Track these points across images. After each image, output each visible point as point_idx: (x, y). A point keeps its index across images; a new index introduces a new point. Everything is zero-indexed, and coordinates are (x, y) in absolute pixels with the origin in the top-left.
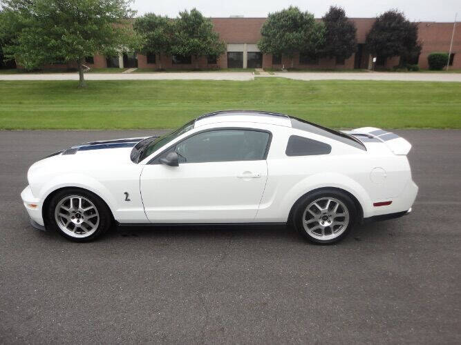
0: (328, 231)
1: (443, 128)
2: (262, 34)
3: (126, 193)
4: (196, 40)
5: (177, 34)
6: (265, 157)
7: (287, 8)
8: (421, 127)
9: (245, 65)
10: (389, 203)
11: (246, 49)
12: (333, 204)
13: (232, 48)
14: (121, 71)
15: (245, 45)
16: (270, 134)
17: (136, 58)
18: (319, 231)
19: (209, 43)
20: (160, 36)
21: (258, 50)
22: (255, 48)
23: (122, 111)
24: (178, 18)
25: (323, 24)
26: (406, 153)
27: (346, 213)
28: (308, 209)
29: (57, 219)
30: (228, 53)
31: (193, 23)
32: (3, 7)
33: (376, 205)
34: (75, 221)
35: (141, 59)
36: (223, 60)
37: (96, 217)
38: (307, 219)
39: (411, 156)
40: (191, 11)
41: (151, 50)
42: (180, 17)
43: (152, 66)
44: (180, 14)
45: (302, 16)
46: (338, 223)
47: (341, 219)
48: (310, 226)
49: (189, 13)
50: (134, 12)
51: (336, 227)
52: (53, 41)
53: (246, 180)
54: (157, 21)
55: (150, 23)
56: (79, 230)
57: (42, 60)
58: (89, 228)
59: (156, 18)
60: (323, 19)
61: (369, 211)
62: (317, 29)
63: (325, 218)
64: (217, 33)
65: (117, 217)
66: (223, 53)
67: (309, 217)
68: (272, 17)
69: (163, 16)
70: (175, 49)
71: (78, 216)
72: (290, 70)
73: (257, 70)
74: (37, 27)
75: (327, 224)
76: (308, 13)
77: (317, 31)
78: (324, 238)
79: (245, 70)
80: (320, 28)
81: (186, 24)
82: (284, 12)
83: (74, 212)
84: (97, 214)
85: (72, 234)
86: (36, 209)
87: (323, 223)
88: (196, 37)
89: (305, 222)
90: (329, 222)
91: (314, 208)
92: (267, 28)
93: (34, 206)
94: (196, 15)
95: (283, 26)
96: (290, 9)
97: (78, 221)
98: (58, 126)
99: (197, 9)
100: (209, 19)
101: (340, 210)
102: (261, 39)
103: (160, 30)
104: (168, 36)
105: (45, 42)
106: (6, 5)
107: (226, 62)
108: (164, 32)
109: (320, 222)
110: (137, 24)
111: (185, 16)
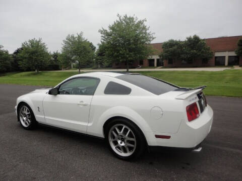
3: (38, 107)
4: (194, 51)
5: (184, 48)
6: (93, 94)
9: (226, 64)
10: (168, 137)
11: (227, 54)
13: (217, 54)
14: (155, 68)
15: (227, 52)
16: (99, 80)
17: (163, 61)
18: (119, 148)
19: (203, 52)
20: (175, 50)
21: (235, 55)
22: (233, 54)
24: (186, 41)
28: (111, 130)
29: (20, 116)
30: (216, 57)
31: (194, 42)
33: (157, 136)
35: (165, 62)
36: (213, 61)
38: (112, 138)
40: (194, 36)
41: (170, 57)
43: (170, 65)
44: (187, 38)
46: (131, 145)
47: (132, 142)
49: (192, 37)
53: (81, 106)
54: (174, 43)
55: (171, 44)
59: (174, 41)
61: (152, 141)
63: (122, 140)
64: (209, 46)
65: (37, 120)
66: (212, 57)
69: (178, 40)
70: (183, 56)
75: (123, 144)
78: (123, 154)
79: (227, 67)
81: (190, 43)
85: (24, 124)
87: (121, 143)
88: (195, 49)
91: (115, 130)
94: (196, 38)
99: (197, 35)
100: (204, 40)
102: (237, 48)
103: (175, 47)
104: (179, 50)
105: (113, 54)
106: (103, 41)
107: (214, 63)
108: (178, 48)
109: (119, 142)
110: (164, 45)
111: (190, 39)
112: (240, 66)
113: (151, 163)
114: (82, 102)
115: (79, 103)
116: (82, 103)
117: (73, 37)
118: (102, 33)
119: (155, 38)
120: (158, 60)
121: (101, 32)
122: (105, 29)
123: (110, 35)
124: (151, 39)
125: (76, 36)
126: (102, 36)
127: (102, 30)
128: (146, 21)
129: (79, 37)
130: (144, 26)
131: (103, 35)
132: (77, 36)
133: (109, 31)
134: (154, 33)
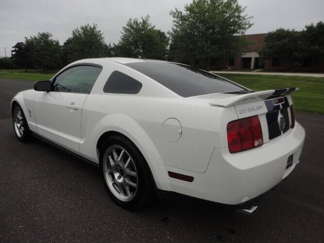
3: (29, 110)
5: (300, 42)
10: (190, 179)
14: (250, 70)
17: (265, 62)
20: (284, 45)
24: (303, 31)
28: (108, 155)
32: (172, 28)
33: (172, 175)
40: (318, 24)
41: (276, 56)
42: (306, 30)
44: (306, 27)
53: (71, 111)
54: (285, 34)
55: (281, 35)
61: (163, 182)
69: (291, 29)
70: (296, 54)
75: (122, 180)
81: (309, 35)
88: (317, 45)
103: (286, 41)
104: (291, 45)
106: (175, 28)
109: (117, 175)
110: (267, 37)
111: (310, 29)
114: (73, 104)
115: (69, 105)
116: (73, 106)
117: (137, 22)
118: (174, 17)
119: (253, 24)
120: (257, 59)
122: (179, 10)
123: (186, 20)
124: (247, 26)
125: (140, 21)
126: (175, 21)
127: (175, 11)
129: (144, 22)
130: (237, 6)
131: (176, 19)
132: (142, 21)
134: (252, 17)
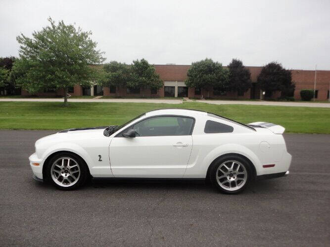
0: (233, 184)
1: (312, 133)
2: (188, 75)
3: (100, 156)
4: (143, 78)
5: (131, 74)
6: (191, 134)
7: (204, 59)
8: (297, 132)
9: (176, 95)
10: (273, 166)
11: (176, 85)
12: (236, 166)
13: (167, 84)
14: (92, 98)
15: (177, 82)
16: (194, 119)
17: (103, 89)
18: (227, 184)
19: (152, 80)
20: (119, 75)
21: (185, 86)
22: (183, 85)
23: (93, 119)
25: (228, 69)
26: (282, 133)
27: (245, 172)
28: (219, 169)
29: (52, 174)
30: (165, 87)
31: (142, 68)
32: (20, 55)
33: (265, 166)
34: (64, 175)
35: (106, 90)
36: (162, 92)
37: (78, 173)
38: (219, 176)
39: (284, 134)
40: (141, 60)
41: (113, 84)
42: (134, 64)
43: (113, 95)
44: (134, 62)
45: (214, 64)
46: (240, 179)
47: (241, 176)
48: (221, 180)
49: (140, 62)
50: (104, 59)
51: (239, 182)
52: (50, 76)
53: (179, 148)
55: (114, 67)
56: (66, 182)
57: (41, 87)
58: (73, 181)
59: (118, 64)
60: (228, 67)
61: (260, 171)
62: (224, 72)
63: (231, 175)
64: (158, 74)
65: (92, 173)
66: (162, 87)
67: (220, 174)
68: (194, 64)
69: (122, 63)
70: (130, 84)
71: (66, 172)
72: (206, 98)
73: (184, 98)
74: (40, 67)
75: (232, 179)
76: (219, 63)
77: (224, 74)
79: (176, 99)
80: (226, 72)
81: (137, 68)
82: (202, 61)
83: (64, 169)
84: (79, 170)
85: (61, 184)
86: (39, 166)
87: (230, 179)
88: (144, 76)
89: (218, 178)
90: (234, 178)
91: (223, 168)
92: (191, 71)
93: (37, 164)
94: (144, 63)
95: (201, 70)
96: (206, 60)
97: (66, 175)
98: (48, 128)
99: (145, 59)
100: (153, 66)
101: (241, 170)
102: (187, 78)
103: (120, 72)
104: (125, 76)
105: (44, 77)
106: (22, 54)
107: (163, 93)
108: (123, 73)
111: (137, 63)
112: (190, 98)
113: (254, 192)
114: (180, 143)
115: (175, 144)
118: (20, 42)
120: (95, 87)
121: (19, 40)
122: (26, 36)
124: (101, 60)
126: (22, 47)
127: (22, 37)
128: (91, 34)
131: (24, 46)
133: (34, 40)
134: (104, 53)
